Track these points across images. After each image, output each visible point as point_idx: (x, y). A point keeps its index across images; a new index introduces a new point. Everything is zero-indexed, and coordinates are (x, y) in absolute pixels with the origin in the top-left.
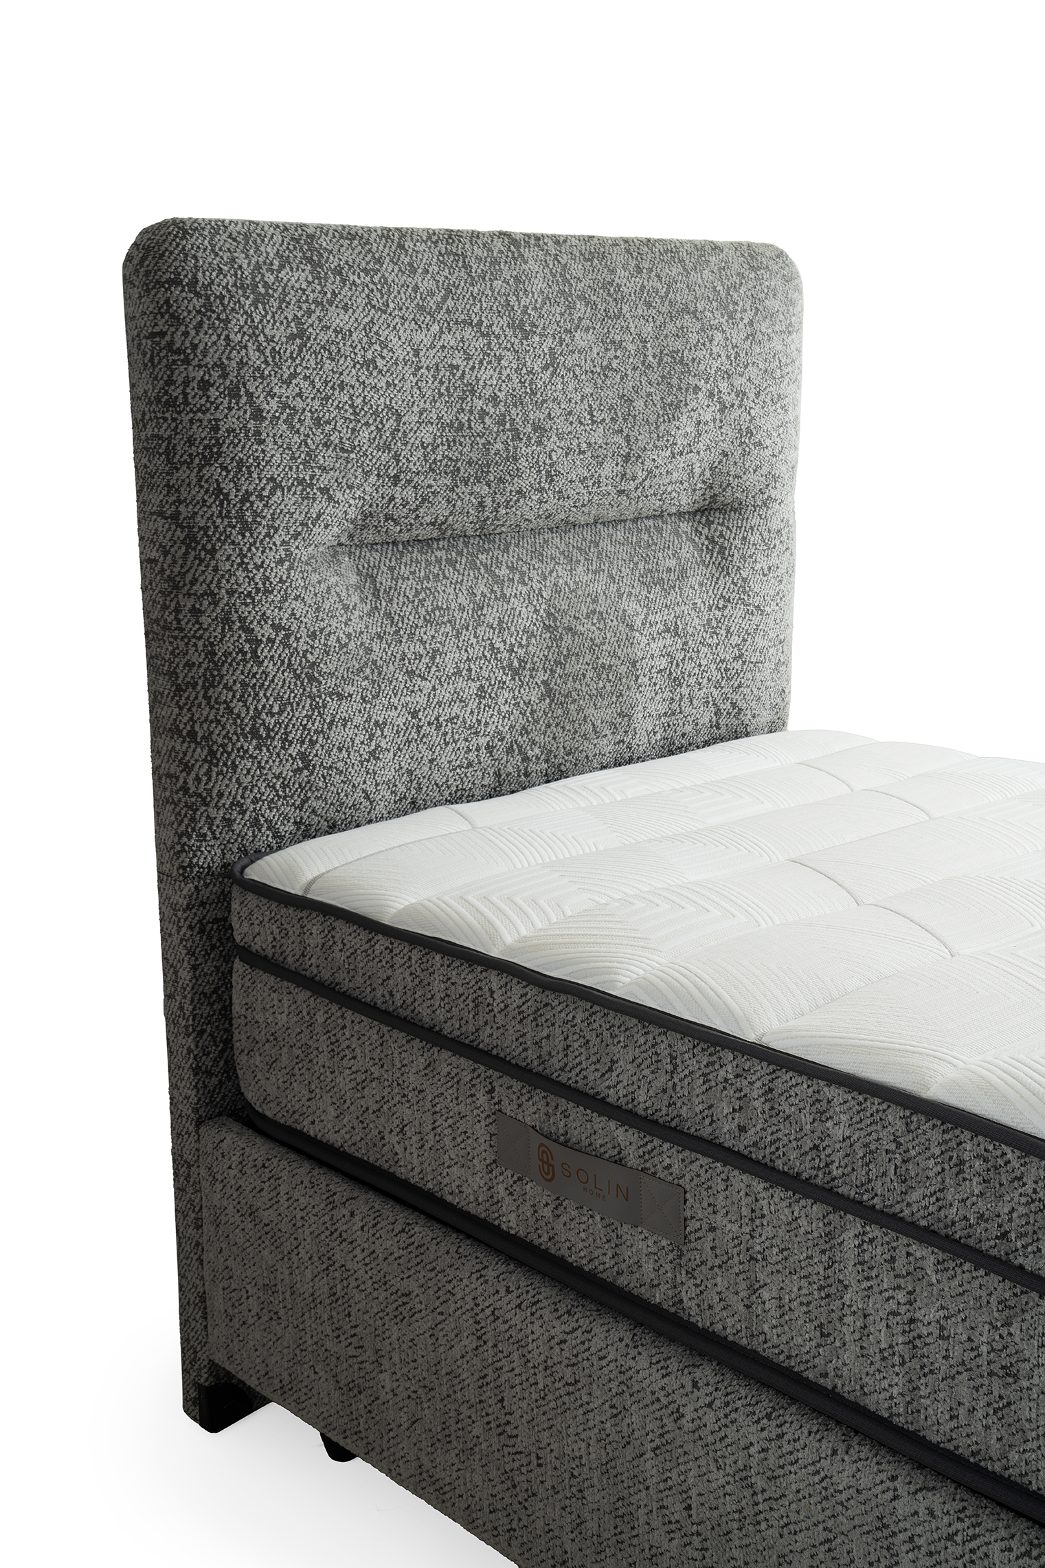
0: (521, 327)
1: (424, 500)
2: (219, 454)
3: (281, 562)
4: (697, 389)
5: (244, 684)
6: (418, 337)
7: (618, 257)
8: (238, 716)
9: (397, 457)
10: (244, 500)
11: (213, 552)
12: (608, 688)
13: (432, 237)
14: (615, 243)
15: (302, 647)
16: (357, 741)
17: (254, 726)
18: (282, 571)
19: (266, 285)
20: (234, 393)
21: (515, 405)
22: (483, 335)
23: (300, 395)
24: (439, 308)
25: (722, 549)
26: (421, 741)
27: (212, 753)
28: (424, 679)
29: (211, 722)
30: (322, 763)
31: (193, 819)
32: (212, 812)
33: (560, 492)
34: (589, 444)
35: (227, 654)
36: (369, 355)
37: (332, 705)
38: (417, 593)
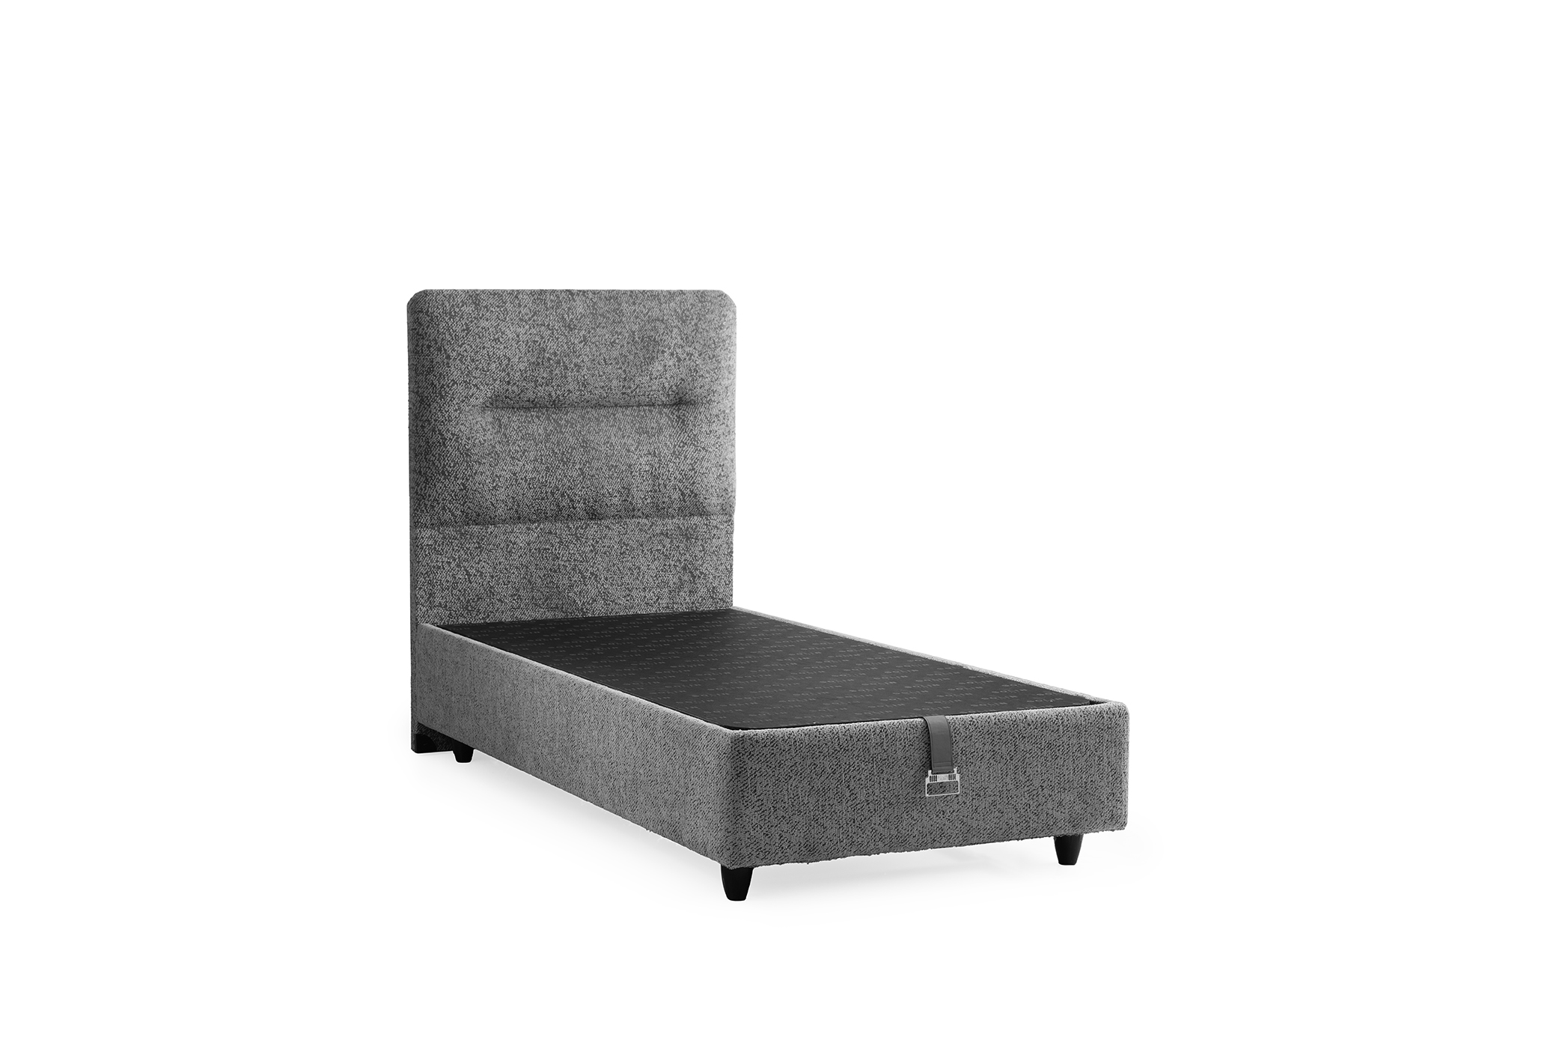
0: (569, 326)
1: (522, 391)
2: (433, 371)
3: (456, 410)
4: (663, 352)
5: (439, 455)
6: (518, 330)
7: (625, 298)
9: (508, 374)
10: (441, 388)
11: (429, 405)
12: (615, 474)
13: (532, 293)
14: (625, 292)
15: (463, 443)
18: (457, 414)
19: (455, 312)
20: (439, 350)
21: (565, 356)
22: (550, 329)
23: (466, 351)
24: (530, 319)
25: (684, 421)
27: (427, 480)
28: (519, 460)
31: (419, 504)
32: (427, 502)
33: (590, 391)
34: (604, 373)
35: (433, 443)
36: (496, 337)
37: (476, 466)
38: (519, 427)
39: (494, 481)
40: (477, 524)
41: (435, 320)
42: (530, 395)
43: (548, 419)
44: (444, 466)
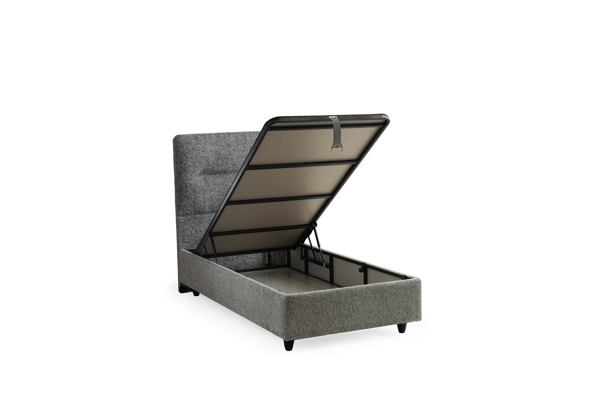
0: (229, 145)
1: (213, 168)
2: (182, 163)
3: (190, 176)
5: (185, 191)
6: (211, 147)
7: (247, 135)
9: (208, 163)
10: (185, 168)
11: (181, 174)
13: (216, 134)
14: (248, 132)
15: (193, 187)
18: (191, 177)
19: (189, 142)
20: (184, 155)
21: (228, 156)
22: (222, 147)
23: (193, 155)
24: (215, 144)
27: (181, 200)
28: (213, 192)
31: (179, 208)
32: (181, 207)
34: (241, 161)
35: (183, 187)
36: (204, 150)
37: (198, 195)
38: (212, 180)
39: (204, 199)
40: (199, 214)
41: (182, 145)
42: (216, 169)
43: (222, 177)
44: (187, 195)
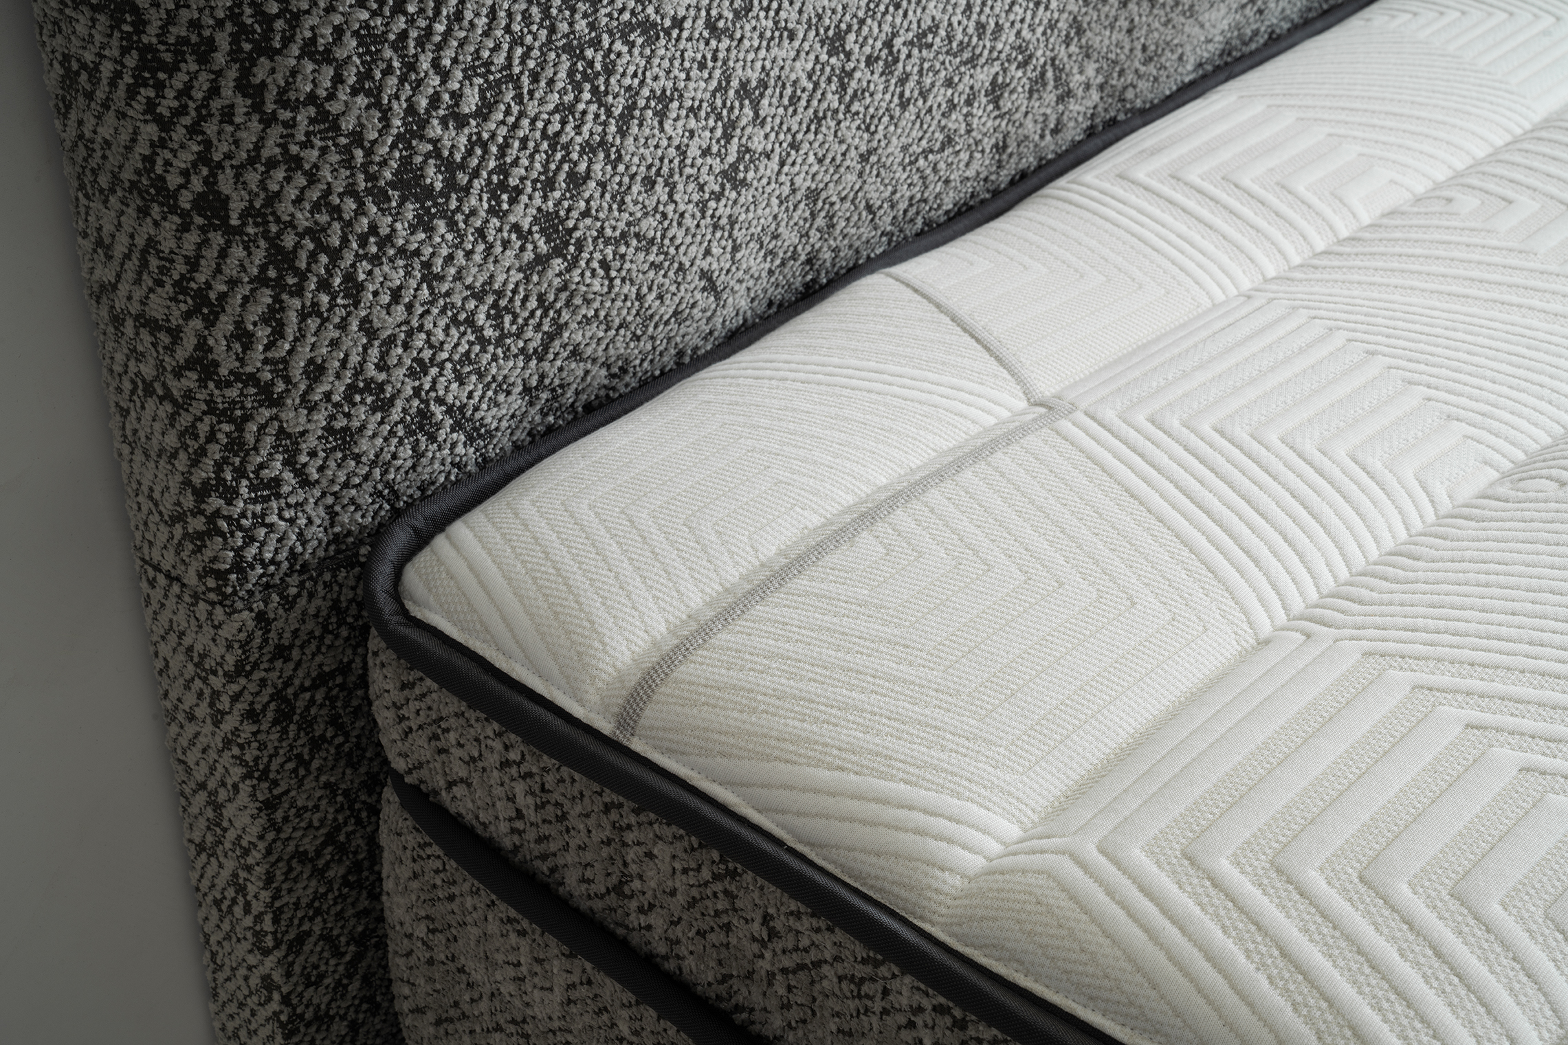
8: (357, 137)
16: (693, 151)
17: (405, 162)
26: (848, 110)
29: (271, 164)
30: (601, 231)
37: (630, 61)
